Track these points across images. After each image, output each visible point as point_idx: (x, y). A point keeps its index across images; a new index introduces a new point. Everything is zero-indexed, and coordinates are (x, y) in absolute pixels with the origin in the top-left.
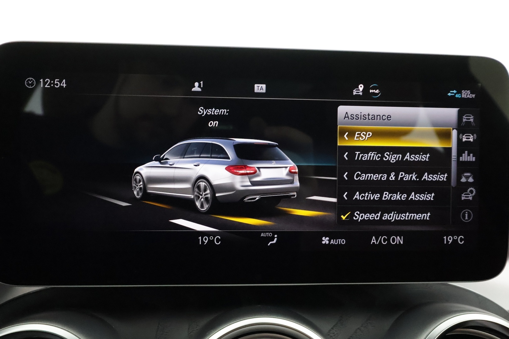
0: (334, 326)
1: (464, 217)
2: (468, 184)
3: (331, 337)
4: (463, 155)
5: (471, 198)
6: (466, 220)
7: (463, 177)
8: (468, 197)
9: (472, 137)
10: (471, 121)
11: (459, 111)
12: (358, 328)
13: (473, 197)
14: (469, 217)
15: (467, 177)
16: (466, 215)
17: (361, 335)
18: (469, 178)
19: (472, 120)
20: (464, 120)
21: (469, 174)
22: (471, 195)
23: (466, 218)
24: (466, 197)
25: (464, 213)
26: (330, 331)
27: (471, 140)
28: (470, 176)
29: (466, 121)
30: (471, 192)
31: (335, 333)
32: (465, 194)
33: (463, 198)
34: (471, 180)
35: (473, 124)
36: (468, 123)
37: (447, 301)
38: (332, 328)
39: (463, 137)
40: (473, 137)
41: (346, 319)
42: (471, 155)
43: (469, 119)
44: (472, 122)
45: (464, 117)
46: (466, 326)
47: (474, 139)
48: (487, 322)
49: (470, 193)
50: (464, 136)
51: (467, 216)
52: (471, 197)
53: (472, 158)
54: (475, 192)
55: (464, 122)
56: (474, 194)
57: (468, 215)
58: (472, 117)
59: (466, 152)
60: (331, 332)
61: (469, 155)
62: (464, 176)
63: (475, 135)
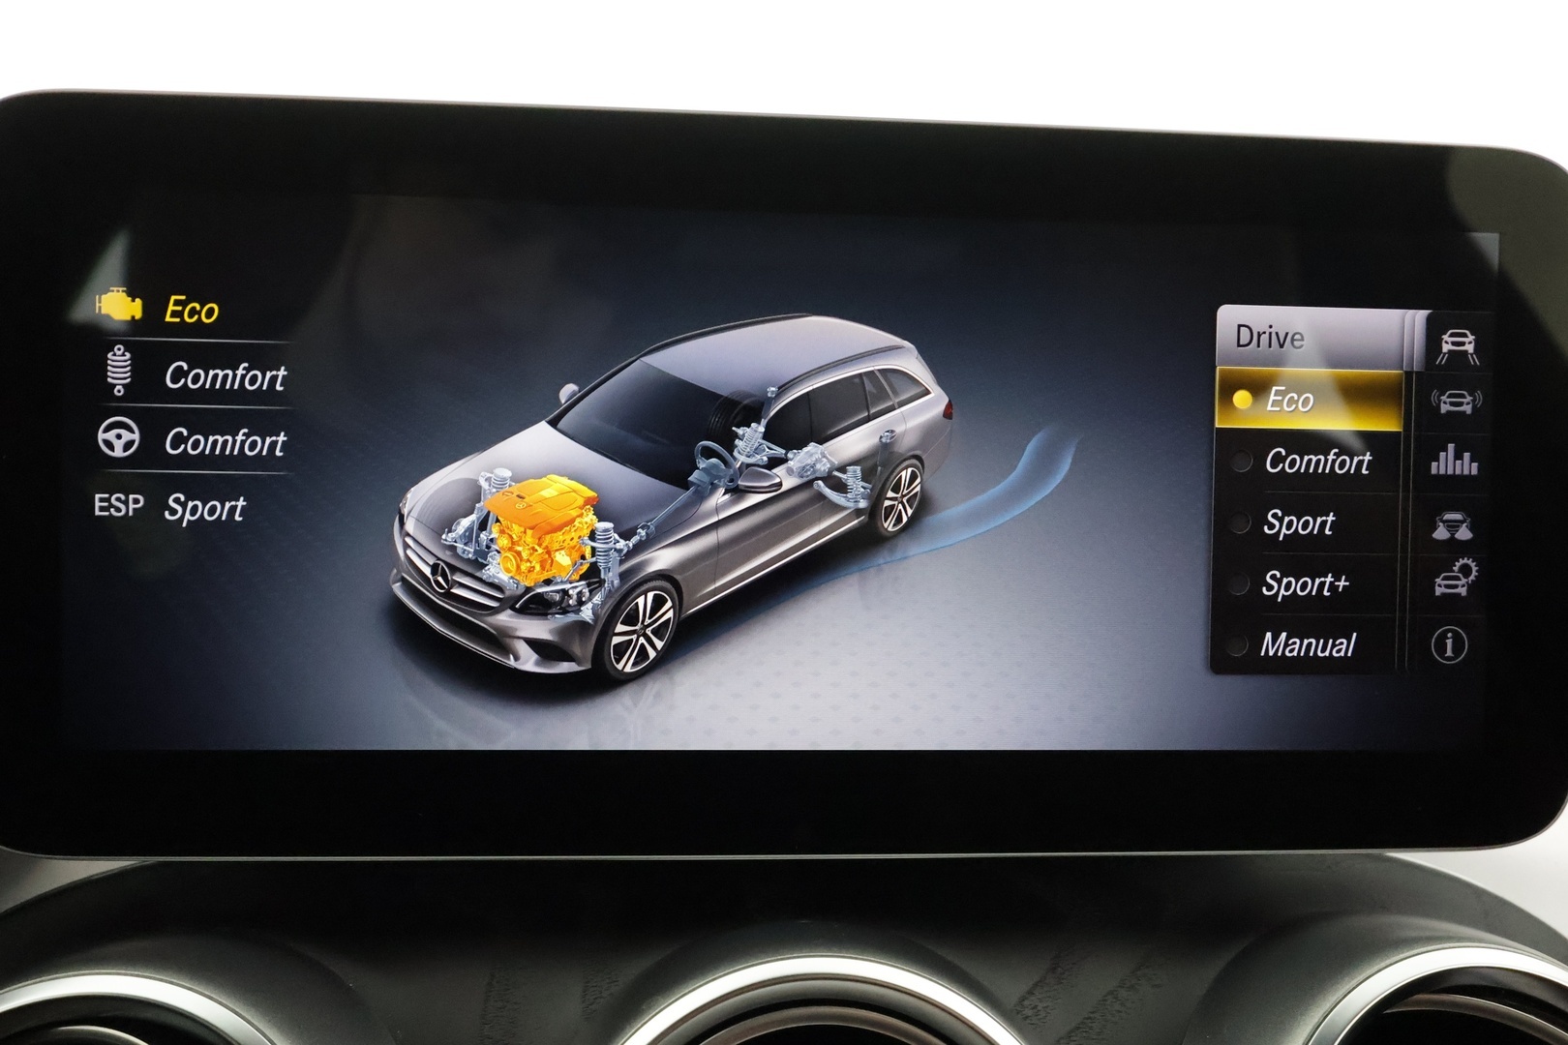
0: (1036, 985)
1: (1442, 649)
2: (1454, 547)
3: (1027, 1017)
4: (1442, 455)
5: (1463, 591)
6: (1449, 659)
7: (1441, 524)
8: (1456, 586)
9: (1469, 399)
10: (1466, 351)
11: (1429, 319)
12: (1111, 993)
13: (1471, 587)
14: (1457, 650)
15: (1453, 526)
16: (1449, 642)
17: (1119, 1012)
18: (1458, 526)
19: (1470, 348)
20: (1446, 348)
21: (1458, 516)
22: (1464, 581)
23: (1449, 653)
24: (1447, 586)
25: (1443, 637)
26: (1023, 999)
27: (1468, 409)
28: (1462, 522)
29: (1450, 351)
30: (1466, 571)
31: (1039, 1008)
32: (1445, 579)
33: (1439, 591)
34: (1464, 534)
35: (1474, 360)
36: (1458, 357)
37: (1384, 908)
38: (1030, 993)
39: (1440, 401)
40: (1474, 401)
41: (1074, 964)
42: (1467, 456)
43: (1463, 344)
44: (1472, 355)
45: (1445, 337)
46: (1442, 986)
47: (1474, 407)
48: (1510, 973)
49: (1460, 575)
50: (1443, 398)
51: (1449, 647)
52: (1463, 586)
53: (1468, 467)
54: (1477, 571)
55: (1445, 354)
56: (1472, 578)
57: (1453, 643)
58: (1471, 338)
59: (1451, 447)
60: (1026, 1003)
61: (1458, 456)
62: (1444, 522)
63: (1479, 394)
